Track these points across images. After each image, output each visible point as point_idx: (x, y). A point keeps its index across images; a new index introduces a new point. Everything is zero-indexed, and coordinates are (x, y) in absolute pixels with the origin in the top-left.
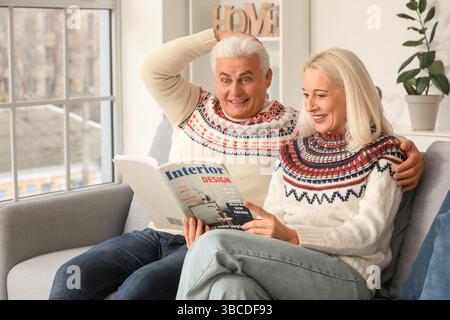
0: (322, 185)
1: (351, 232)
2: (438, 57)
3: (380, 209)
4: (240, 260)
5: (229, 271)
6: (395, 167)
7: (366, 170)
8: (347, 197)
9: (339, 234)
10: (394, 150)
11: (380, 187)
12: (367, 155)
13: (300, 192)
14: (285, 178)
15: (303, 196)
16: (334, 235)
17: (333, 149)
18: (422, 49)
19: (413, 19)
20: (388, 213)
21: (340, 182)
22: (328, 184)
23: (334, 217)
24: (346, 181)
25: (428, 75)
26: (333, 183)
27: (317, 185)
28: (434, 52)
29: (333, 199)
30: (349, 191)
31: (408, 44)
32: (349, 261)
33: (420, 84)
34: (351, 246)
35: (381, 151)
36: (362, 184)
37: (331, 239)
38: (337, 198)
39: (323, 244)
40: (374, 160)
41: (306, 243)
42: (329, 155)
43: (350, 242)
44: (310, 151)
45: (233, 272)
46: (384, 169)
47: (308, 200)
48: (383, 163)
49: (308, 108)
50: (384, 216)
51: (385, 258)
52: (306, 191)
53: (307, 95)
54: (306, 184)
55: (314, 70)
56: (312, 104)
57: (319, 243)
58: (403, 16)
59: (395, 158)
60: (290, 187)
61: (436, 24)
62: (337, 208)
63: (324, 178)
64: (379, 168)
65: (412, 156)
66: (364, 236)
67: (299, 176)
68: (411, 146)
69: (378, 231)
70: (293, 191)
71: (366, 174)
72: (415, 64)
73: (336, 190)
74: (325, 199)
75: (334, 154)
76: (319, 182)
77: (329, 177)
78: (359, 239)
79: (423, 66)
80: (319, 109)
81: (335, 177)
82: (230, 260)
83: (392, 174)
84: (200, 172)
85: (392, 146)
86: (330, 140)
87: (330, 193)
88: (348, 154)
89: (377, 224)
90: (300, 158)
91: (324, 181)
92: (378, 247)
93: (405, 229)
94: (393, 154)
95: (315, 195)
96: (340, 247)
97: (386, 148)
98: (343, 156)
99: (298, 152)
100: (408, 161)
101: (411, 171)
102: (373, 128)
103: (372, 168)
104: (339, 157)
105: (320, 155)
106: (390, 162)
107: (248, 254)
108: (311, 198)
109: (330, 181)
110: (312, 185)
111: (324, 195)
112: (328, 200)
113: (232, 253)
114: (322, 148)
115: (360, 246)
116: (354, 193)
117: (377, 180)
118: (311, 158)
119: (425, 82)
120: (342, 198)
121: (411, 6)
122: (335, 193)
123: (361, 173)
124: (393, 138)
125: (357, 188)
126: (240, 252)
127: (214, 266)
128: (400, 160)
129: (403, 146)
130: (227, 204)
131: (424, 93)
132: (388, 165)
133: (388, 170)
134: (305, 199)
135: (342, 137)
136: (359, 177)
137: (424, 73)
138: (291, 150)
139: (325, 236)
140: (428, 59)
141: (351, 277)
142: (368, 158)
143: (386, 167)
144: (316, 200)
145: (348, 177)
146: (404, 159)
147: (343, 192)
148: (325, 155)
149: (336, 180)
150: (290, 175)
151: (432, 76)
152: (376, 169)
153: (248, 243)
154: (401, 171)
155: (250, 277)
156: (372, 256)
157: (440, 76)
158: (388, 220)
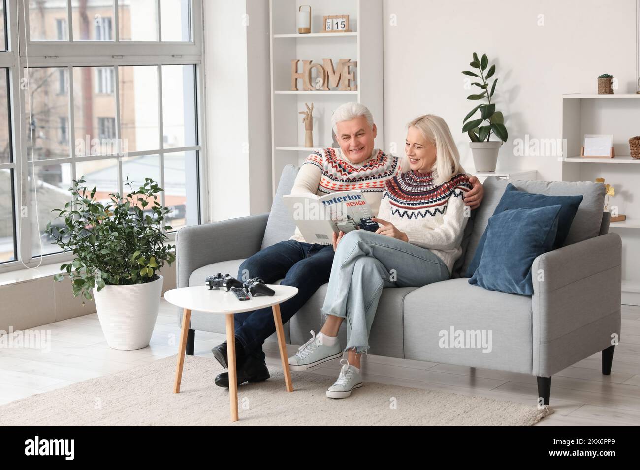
0: (418, 206)
1: (439, 234)
2: (498, 108)
3: (457, 221)
4: (372, 247)
5: (365, 254)
6: (465, 194)
7: (447, 196)
8: (435, 214)
9: (432, 236)
10: (465, 183)
11: (457, 207)
12: (448, 186)
13: (402, 211)
14: (391, 202)
15: (404, 214)
16: (429, 236)
17: (424, 182)
18: (484, 102)
19: (476, 76)
20: (461, 223)
21: (430, 204)
22: (422, 205)
23: (426, 226)
24: (434, 203)
25: (489, 124)
26: (425, 205)
27: (414, 206)
28: (494, 105)
29: (425, 215)
30: (436, 210)
31: (472, 97)
32: (436, 252)
33: (483, 132)
34: (440, 243)
35: (456, 183)
36: (445, 205)
37: (427, 238)
38: (428, 214)
39: (423, 241)
40: (452, 189)
41: (412, 240)
42: (421, 186)
43: (439, 240)
44: (407, 184)
45: (367, 255)
46: (459, 195)
47: (408, 216)
48: (458, 191)
49: (408, 154)
50: (459, 226)
51: (458, 252)
52: (406, 210)
53: (408, 144)
54: (407, 206)
55: (416, 129)
56: (411, 151)
57: (421, 241)
58: (468, 73)
59: (465, 188)
60: (395, 208)
61: (496, 80)
62: (428, 221)
63: (419, 201)
64: (455, 194)
65: (476, 186)
66: (448, 237)
67: (401, 200)
68: (476, 180)
69: (456, 234)
70: (397, 211)
71: (446, 198)
72: (478, 115)
73: (427, 209)
74: (420, 215)
75: (425, 186)
76: (416, 204)
77: (423, 201)
78: (444, 238)
79: (485, 117)
80: (415, 155)
81: (427, 200)
82: (366, 246)
83: (463, 198)
84: (345, 200)
85: (463, 180)
86: (421, 177)
87: (423, 211)
88: (434, 186)
89: (455, 230)
90: (400, 189)
91: (419, 204)
92: (455, 245)
93: (470, 234)
94: (464, 185)
95: (413, 213)
96: (432, 244)
97: (459, 181)
98: (431, 187)
99: (399, 185)
100: (474, 190)
101: (475, 196)
102: (453, 168)
103: (450, 194)
104: (428, 188)
105: (415, 186)
106: (462, 191)
107: (375, 244)
108: (410, 215)
109: (423, 203)
110: (410, 206)
111: (419, 212)
112: (422, 215)
113: (367, 243)
114: (416, 182)
115: (445, 244)
116: (439, 211)
117: (454, 202)
118: (409, 189)
119: (487, 130)
120: (431, 214)
121: (475, 64)
122: (427, 211)
123: (444, 198)
124: (464, 175)
125: (441, 208)
126: (371, 243)
127: (357, 250)
128: (468, 189)
129: (470, 180)
130: (361, 220)
131: (486, 140)
132: (461, 193)
133: (461, 196)
134: (406, 215)
135: (429, 174)
136: (442, 201)
137: (486, 123)
138: (394, 184)
139: (424, 237)
140: (489, 111)
141: (437, 261)
142: (448, 188)
143: (460, 194)
144: (413, 216)
145: (435, 201)
146: (471, 188)
147: (432, 210)
148: (418, 187)
149: (427, 203)
150: (395, 200)
151: (492, 125)
152: (453, 195)
153: (375, 238)
154: (469, 196)
155: (377, 258)
156: (449, 251)
157: (499, 125)
158: (462, 227)
